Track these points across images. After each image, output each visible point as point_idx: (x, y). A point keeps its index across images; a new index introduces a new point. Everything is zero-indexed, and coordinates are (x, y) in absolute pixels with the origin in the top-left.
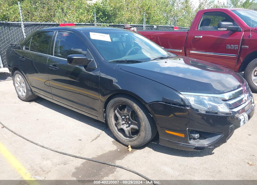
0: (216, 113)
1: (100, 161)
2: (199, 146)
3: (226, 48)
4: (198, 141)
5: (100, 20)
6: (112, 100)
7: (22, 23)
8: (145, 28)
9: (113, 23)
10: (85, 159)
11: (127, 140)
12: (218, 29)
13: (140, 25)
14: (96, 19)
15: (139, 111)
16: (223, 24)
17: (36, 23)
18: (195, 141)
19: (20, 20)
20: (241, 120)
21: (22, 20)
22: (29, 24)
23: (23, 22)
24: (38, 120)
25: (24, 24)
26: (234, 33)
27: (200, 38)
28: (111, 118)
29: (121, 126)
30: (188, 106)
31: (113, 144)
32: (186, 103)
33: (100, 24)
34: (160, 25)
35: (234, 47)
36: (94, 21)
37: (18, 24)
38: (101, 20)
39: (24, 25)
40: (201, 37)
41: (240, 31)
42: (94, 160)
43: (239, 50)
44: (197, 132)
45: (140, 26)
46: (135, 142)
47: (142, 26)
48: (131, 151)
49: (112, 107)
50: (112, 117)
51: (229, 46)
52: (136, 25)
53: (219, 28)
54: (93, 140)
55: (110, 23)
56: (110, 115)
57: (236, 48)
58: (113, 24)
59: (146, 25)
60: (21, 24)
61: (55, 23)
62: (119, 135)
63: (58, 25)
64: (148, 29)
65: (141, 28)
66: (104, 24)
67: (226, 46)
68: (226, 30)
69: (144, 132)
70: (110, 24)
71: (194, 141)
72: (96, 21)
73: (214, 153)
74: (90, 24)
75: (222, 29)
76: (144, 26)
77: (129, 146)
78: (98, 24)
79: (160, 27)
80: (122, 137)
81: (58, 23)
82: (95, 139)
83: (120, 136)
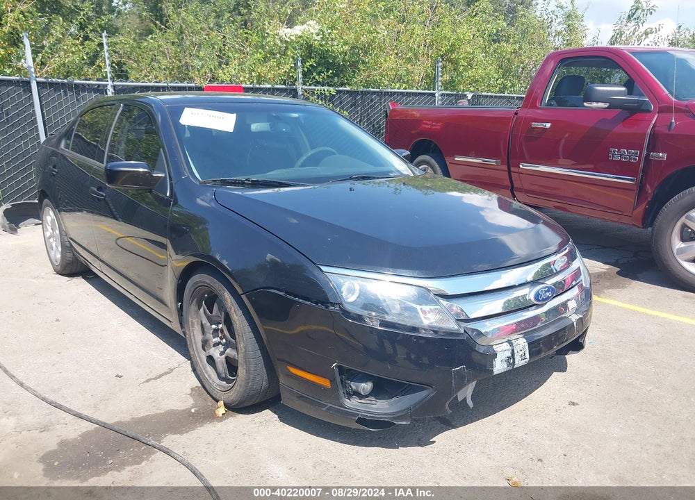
0: (415, 329)
1: (128, 433)
2: (369, 415)
3: (609, 157)
4: (369, 402)
5: (314, 78)
6: (189, 281)
7: (110, 83)
8: (441, 100)
9: (350, 85)
10: (96, 422)
11: (220, 386)
12: (585, 104)
13: (427, 91)
14: (300, 76)
15: (233, 311)
16: (596, 90)
17: (144, 84)
18: (363, 401)
19: (106, 77)
20: (496, 354)
21: (109, 76)
22: (128, 86)
23: (113, 81)
24: (58, 320)
25: (114, 87)
26: (631, 116)
27: (545, 129)
28: (193, 327)
29: (211, 348)
30: (333, 304)
31: (190, 394)
32: (329, 295)
33: (313, 87)
34: (484, 94)
35: (630, 156)
36: (296, 80)
37: (99, 86)
38: (317, 77)
39: (114, 89)
40: (548, 125)
41: (649, 111)
42: (116, 428)
43: (642, 165)
44: (365, 378)
45: (424, 94)
46: (231, 394)
47: (433, 95)
48: (221, 415)
49: (192, 297)
50: (195, 323)
51: (616, 154)
52: (414, 90)
53: (586, 102)
54: (148, 381)
55: (342, 84)
56: (190, 320)
57: (634, 159)
58: (348, 88)
59: (443, 92)
60: (106, 85)
61: (193, 85)
62: (207, 372)
63: (200, 89)
64: (448, 104)
65: (428, 101)
66: (322, 88)
67: (608, 152)
68: (606, 108)
69: (245, 367)
70: (341, 89)
71: (359, 401)
72: (301, 81)
73: (434, 442)
74: (284, 86)
75: (595, 105)
76: (436, 95)
77: (221, 403)
78: (306, 87)
79: (487, 96)
80: (211, 379)
81: (199, 85)
82: (154, 379)
83: (209, 376)
